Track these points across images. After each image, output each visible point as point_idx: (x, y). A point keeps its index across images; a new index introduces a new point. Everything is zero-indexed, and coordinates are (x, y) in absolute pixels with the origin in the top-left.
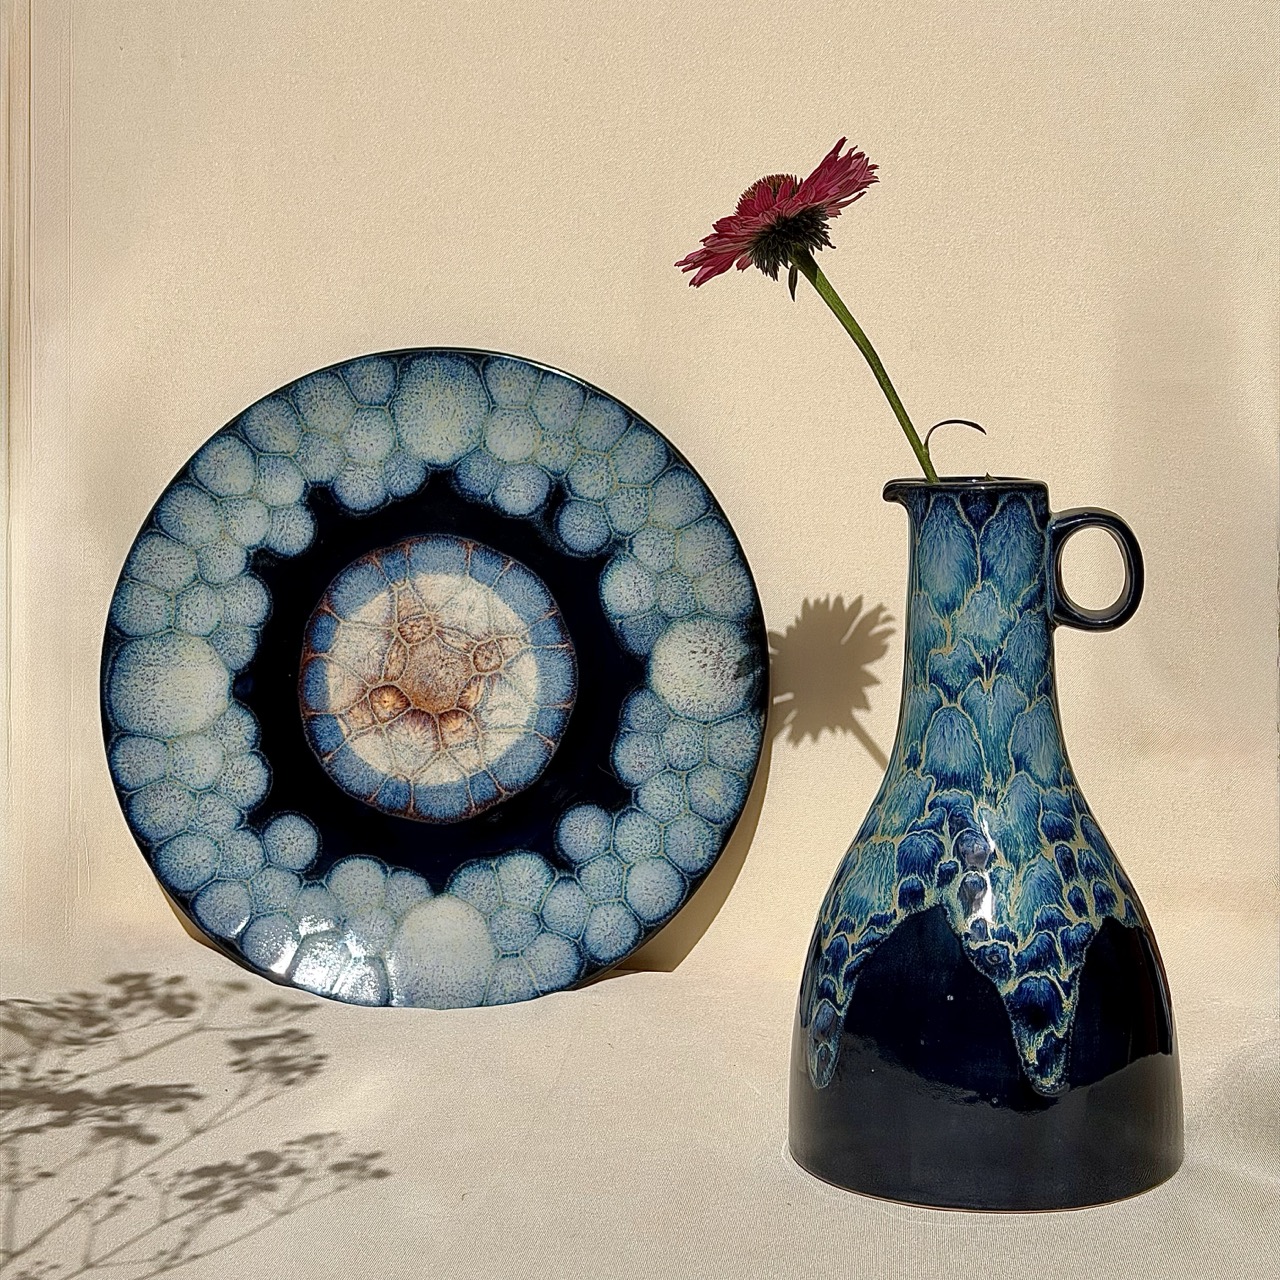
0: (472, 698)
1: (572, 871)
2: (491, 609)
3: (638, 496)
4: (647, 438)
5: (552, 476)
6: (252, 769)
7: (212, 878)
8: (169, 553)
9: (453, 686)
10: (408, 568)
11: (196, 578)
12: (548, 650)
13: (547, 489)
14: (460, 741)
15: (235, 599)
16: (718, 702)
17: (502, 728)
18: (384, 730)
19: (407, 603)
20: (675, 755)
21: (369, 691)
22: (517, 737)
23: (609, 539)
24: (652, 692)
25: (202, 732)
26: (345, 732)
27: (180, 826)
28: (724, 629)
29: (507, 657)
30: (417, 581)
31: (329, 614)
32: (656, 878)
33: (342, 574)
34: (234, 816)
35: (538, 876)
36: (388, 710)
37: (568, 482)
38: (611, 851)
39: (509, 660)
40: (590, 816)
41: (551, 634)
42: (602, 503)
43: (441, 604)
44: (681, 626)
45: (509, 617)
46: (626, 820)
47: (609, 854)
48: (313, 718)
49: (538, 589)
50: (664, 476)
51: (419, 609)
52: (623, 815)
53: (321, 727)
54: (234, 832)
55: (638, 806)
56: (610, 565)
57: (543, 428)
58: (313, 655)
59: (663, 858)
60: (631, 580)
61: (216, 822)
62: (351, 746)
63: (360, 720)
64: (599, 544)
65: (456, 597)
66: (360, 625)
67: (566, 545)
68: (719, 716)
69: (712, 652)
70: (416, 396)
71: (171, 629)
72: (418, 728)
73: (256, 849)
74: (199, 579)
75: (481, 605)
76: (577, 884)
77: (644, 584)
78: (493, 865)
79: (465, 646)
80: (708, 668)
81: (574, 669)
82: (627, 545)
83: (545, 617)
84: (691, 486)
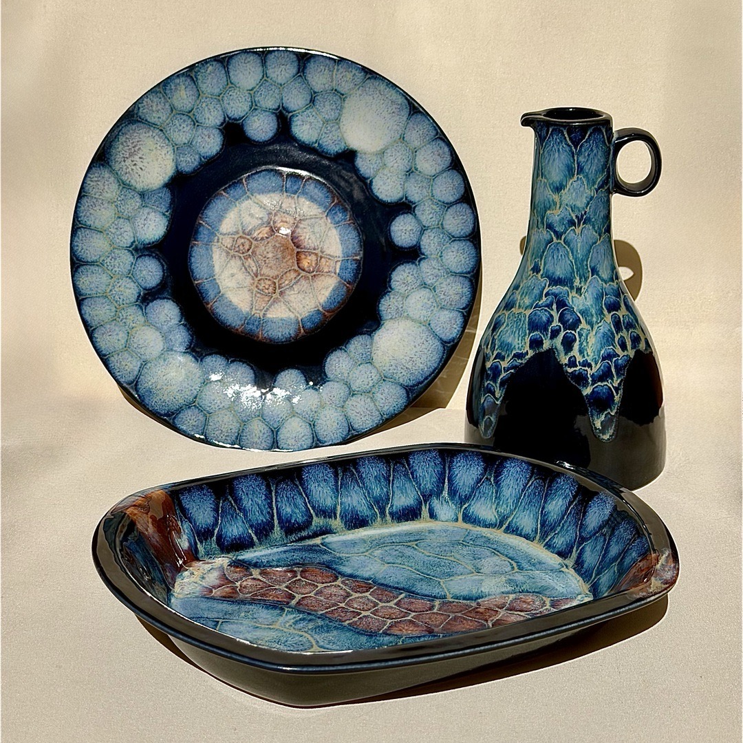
0: (265, 232)
1: (281, 112)
2: (224, 268)
3: (108, 264)
4: (80, 285)
5: (144, 308)
6: (398, 281)
7: (455, 240)
8: (356, 416)
9: (270, 244)
10: (248, 320)
11: (353, 395)
12: (211, 226)
13: (151, 304)
14: (287, 216)
15: (343, 371)
16: (147, 135)
17: (263, 207)
18: (319, 250)
19: (261, 303)
20: (189, 128)
21: (313, 274)
22: (258, 196)
23: (140, 257)
24: (177, 167)
25: (408, 317)
26: (339, 264)
27: (452, 278)
28: (117, 167)
29: (234, 238)
30: (248, 310)
31: (303, 327)
32: (241, 75)
33: (282, 342)
34: (424, 264)
35: (299, 123)
36: (310, 258)
37: (138, 299)
38: (254, 107)
39: (233, 236)
40: (252, 131)
41: (203, 233)
42: (129, 275)
43: (245, 289)
44: (138, 186)
45: (217, 257)
46: (236, 116)
47: (256, 105)
48: (349, 283)
49: (193, 260)
50: (88, 262)
51: (258, 295)
52: (235, 119)
53: (349, 275)
54: (429, 256)
55: (225, 118)
56: (149, 243)
57: (128, 333)
58: (326, 313)
59: (231, 82)
60: (145, 228)
61: (434, 268)
62: (341, 255)
63: (327, 264)
64: (147, 258)
65: (235, 287)
66: (292, 310)
67: (163, 271)
68: (152, 128)
69: (132, 161)
70: (176, 397)
71: (384, 378)
72: (302, 238)
73: (425, 240)
74: (352, 393)
75: (227, 273)
76: (283, 104)
77: (139, 222)
78: (316, 145)
79: (249, 260)
80: (140, 155)
81: (205, 208)
82: (134, 246)
83: (200, 243)
84: (77, 246)
